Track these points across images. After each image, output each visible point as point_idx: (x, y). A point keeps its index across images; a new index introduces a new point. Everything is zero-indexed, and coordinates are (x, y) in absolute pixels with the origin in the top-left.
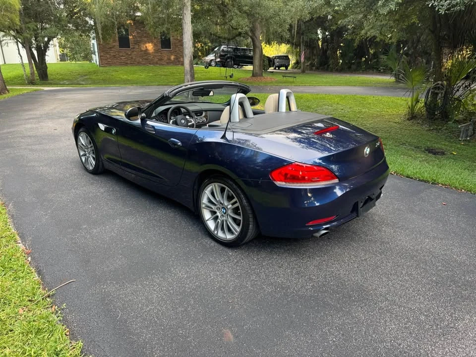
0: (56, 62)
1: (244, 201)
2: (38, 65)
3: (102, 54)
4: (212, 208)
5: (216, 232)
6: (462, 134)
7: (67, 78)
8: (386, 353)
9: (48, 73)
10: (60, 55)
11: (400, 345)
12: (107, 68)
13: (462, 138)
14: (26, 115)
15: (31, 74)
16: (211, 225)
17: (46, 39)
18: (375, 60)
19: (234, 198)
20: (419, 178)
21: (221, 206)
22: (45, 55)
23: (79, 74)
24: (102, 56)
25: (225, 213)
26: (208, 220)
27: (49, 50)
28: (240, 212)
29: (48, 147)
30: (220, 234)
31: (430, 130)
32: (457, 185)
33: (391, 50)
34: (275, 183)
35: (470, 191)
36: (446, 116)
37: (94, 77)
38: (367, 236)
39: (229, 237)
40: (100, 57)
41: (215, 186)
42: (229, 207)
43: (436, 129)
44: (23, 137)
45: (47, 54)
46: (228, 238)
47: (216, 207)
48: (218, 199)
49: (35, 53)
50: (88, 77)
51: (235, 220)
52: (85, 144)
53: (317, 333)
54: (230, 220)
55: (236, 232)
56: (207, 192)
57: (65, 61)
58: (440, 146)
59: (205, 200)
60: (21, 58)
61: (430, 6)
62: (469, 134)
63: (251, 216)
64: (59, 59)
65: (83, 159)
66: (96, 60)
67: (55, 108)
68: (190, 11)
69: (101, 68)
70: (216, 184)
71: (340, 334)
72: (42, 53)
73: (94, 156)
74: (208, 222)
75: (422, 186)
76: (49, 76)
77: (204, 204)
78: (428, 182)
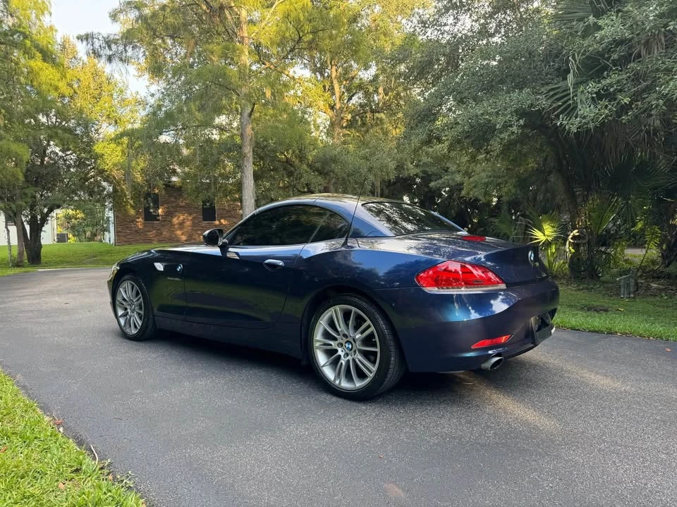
0: (51, 243)
1: (381, 322)
2: (29, 243)
3: (119, 229)
4: (331, 345)
5: (337, 382)
6: (622, 289)
7: (68, 260)
8: (630, 494)
9: (41, 255)
10: (58, 235)
11: (646, 484)
12: (126, 247)
13: (624, 295)
14: (19, 293)
15: (19, 254)
16: (329, 373)
17: (46, 210)
18: (482, 229)
19: (365, 321)
20: (588, 328)
21: (345, 340)
22: (41, 230)
23: (85, 255)
24: (119, 232)
25: (351, 350)
26: (323, 366)
27: (47, 223)
28: (375, 342)
29: (60, 319)
30: (345, 385)
31: (579, 290)
32: (641, 332)
33: (503, 211)
34: (424, 289)
35: (661, 338)
36: (594, 275)
37: (107, 258)
38: (547, 382)
39: (359, 384)
40: (117, 233)
41: (335, 311)
42: (357, 337)
43: (587, 289)
44: (22, 312)
45: (43, 229)
46: (357, 386)
47: (337, 342)
48: (339, 329)
49: (28, 228)
50: (98, 258)
51: (366, 354)
52: (129, 298)
53: (523, 480)
54: (359, 357)
55: (371, 372)
56: (322, 324)
57: (65, 242)
58: (599, 304)
59: (318, 336)
60: (8, 233)
61: (558, 124)
62: (632, 290)
63: (392, 343)
64: (56, 240)
65: (122, 321)
66: (110, 238)
67: (60, 286)
68: (251, 163)
69: (118, 247)
70: (337, 308)
71: (556, 478)
72: (37, 228)
73: (142, 312)
74: (324, 368)
75: (596, 336)
76: (42, 258)
77: (318, 341)
78: (602, 332)
